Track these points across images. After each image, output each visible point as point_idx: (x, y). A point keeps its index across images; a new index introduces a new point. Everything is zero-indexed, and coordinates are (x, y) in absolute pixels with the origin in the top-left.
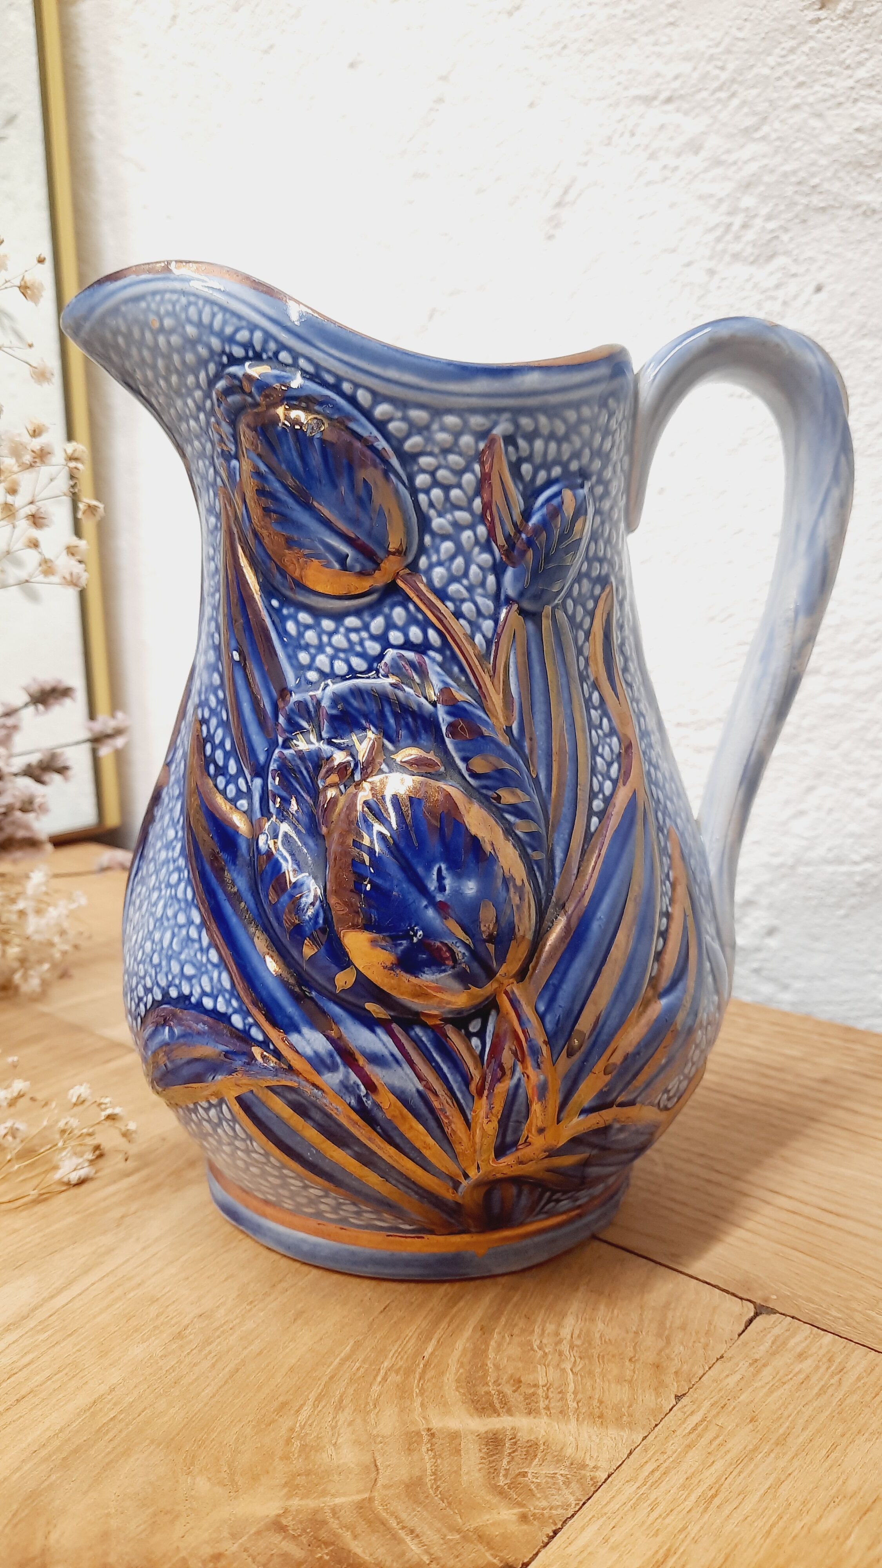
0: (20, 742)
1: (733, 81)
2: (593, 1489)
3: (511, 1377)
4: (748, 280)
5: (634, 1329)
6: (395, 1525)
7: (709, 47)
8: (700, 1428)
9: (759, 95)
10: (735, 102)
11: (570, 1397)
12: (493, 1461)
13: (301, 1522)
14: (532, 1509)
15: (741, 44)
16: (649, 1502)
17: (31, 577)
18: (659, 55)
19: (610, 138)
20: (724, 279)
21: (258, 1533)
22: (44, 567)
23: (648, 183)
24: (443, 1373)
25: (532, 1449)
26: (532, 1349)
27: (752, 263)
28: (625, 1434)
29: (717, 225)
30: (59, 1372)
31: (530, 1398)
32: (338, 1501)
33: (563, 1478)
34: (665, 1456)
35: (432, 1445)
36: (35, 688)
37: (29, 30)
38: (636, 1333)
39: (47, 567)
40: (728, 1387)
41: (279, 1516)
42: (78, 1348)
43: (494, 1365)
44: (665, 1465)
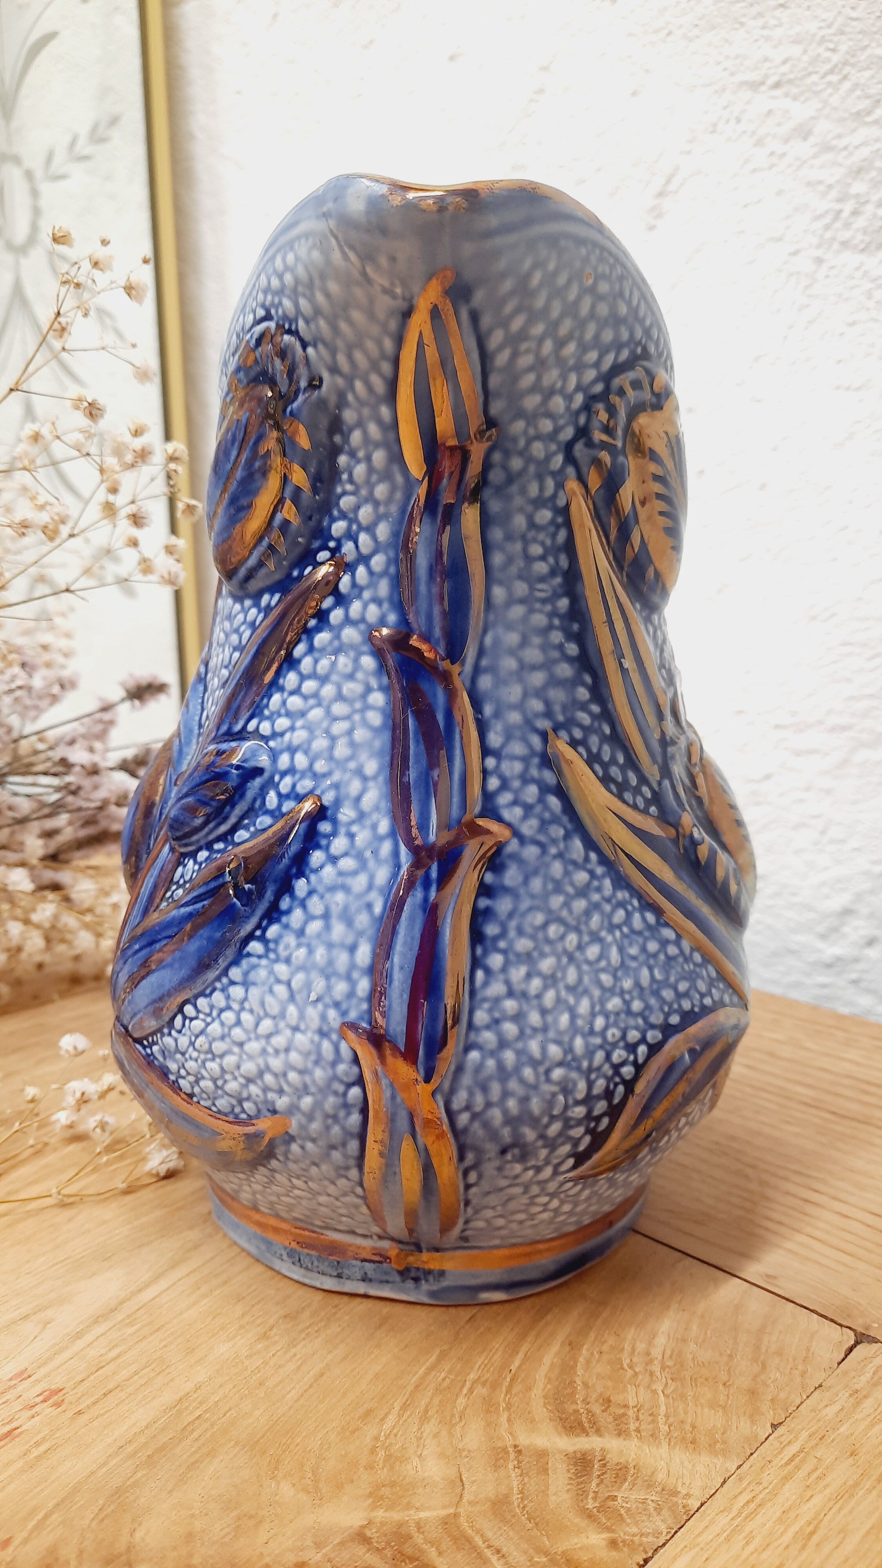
0: (116, 736)
1: (845, 63)
2: (685, 1517)
3: (601, 1395)
4: (858, 269)
5: (728, 1352)
6: (480, 1543)
7: (821, 28)
8: (797, 1460)
9: (873, 77)
10: (847, 85)
11: (661, 1420)
12: (582, 1483)
13: (385, 1535)
14: (622, 1534)
15: (854, 23)
16: (743, 1535)
17: (130, 575)
18: (767, 39)
19: (715, 125)
20: (832, 268)
21: (342, 1543)
22: (143, 566)
23: (754, 171)
24: (530, 1389)
25: (621, 1473)
26: (622, 1368)
27: (863, 250)
28: (719, 1461)
29: (827, 212)
30: (146, 1367)
31: (620, 1419)
32: (423, 1515)
33: (653, 1505)
34: (761, 1487)
35: (519, 1462)
36: (131, 684)
37: (133, 32)
38: (730, 1356)
39: (146, 566)
40: (827, 1418)
41: (362, 1527)
42: (164, 1343)
43: (583, 1383)
44: (761, 1496)
